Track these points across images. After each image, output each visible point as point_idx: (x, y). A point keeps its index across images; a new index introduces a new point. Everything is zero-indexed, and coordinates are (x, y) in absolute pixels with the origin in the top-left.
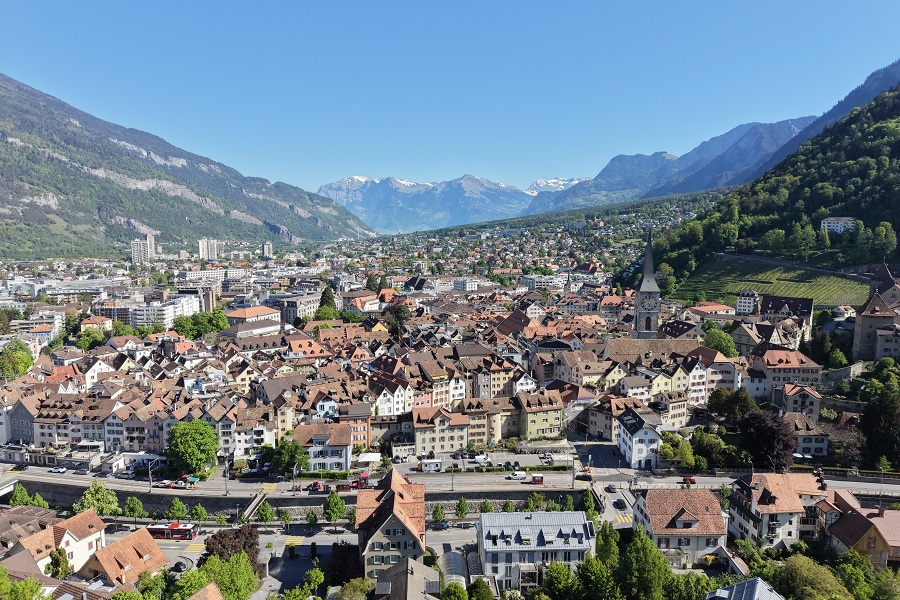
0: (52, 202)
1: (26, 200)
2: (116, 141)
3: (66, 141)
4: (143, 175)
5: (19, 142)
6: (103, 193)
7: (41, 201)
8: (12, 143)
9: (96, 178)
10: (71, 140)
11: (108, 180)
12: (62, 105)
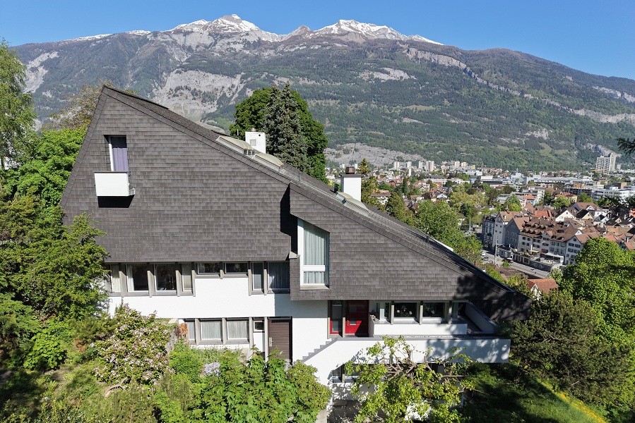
0: (544, 134)
1: (528, 134)
2: (597, 88)
3: (561, 92)
4: (615, 111)
5: (530, 97)
6: (581, 127)
7: (537, 134)
8: (526, 98)
9: (578, 116)
10: (565, 91)
11: (586, 118)
12: (562, 68)
